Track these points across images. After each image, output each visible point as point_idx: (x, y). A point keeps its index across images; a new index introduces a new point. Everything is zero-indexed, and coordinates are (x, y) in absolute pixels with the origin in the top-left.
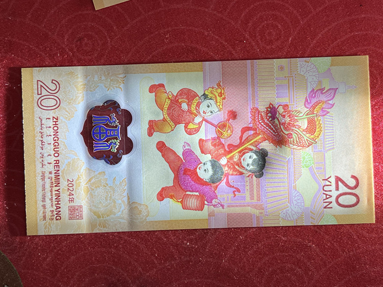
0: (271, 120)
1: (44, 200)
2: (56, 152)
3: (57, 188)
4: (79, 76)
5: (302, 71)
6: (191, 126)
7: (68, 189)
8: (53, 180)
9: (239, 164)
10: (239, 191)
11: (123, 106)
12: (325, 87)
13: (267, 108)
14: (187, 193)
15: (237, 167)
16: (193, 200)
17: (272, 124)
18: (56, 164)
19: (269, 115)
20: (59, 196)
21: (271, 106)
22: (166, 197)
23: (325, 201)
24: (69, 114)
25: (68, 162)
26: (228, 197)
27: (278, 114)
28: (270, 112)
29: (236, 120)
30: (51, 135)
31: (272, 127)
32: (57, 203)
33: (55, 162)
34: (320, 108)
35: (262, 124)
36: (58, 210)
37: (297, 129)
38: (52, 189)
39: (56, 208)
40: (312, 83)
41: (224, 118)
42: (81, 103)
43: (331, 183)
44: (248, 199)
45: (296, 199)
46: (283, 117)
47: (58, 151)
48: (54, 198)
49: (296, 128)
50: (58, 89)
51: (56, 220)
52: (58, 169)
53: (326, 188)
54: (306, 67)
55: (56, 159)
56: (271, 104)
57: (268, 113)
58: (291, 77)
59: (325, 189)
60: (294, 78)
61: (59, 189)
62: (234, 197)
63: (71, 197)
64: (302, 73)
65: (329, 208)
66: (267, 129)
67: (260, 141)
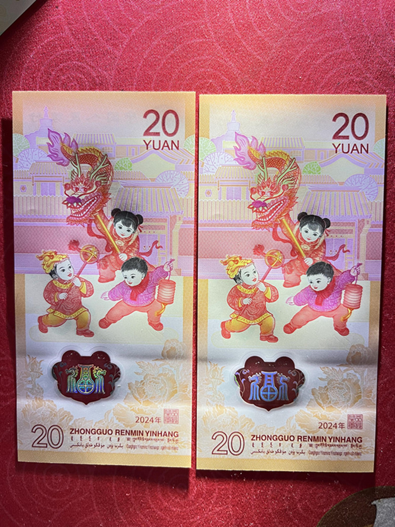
0: (81, 203)
1: (157, 448)
2: (107, 432)
3: (145, 434)
4: (27, 403)
5: (27, 167)
6: (84, 291)
7: (146, 422)
8: (136, 437)
9: (127, 240)
10: (156, 242)
11: (59, 359)
12: (47, 143)
13: (68, 207)
14: (156, 298)
15: (130, 243)
16: (164, 292)
17: (86, 202)
18: (120, 433)
19: (75, 204)
20: (153, 432)
21: (66, 202)
22: (159, 320)
23: (170, 148)
24: (66, 416)
25: (117, 419)
26: (161, 254)
27: (74, 195)
28: (72, 204)
29: (79, 242)
30: (90, 437)
31: (88, 202)
32: (160, 435)
33: (118, 434)
34: (69, 149)
35: (84, 213)
36: (168, 435)
37: (92, 176)
38: (145, 439)
39: (165, 436)
40: (40, 155)
41: (77, 253)
42: (55, 403)
43: (151, 141)
44: (164, 232)
45: (165, 180)
46: (78, 190)
47: (106, 430)
48: (154, 437)
49: (90, 177)
50: (42, 427)
51: (178, 436)
52: (125, 432)
53: (157, 146)
54: (22, 162)
55: (114, 432)
56: (63, 203)
57: (74, 206)
58: (33, 178)
59: (158, 148)
60: (34, 175)
61: (146, 431)
62: (162, 247)
63: (154, 420)
64: (30, 166)
65: (178, 144)
66: (90, 208)
67: (103, 217)
